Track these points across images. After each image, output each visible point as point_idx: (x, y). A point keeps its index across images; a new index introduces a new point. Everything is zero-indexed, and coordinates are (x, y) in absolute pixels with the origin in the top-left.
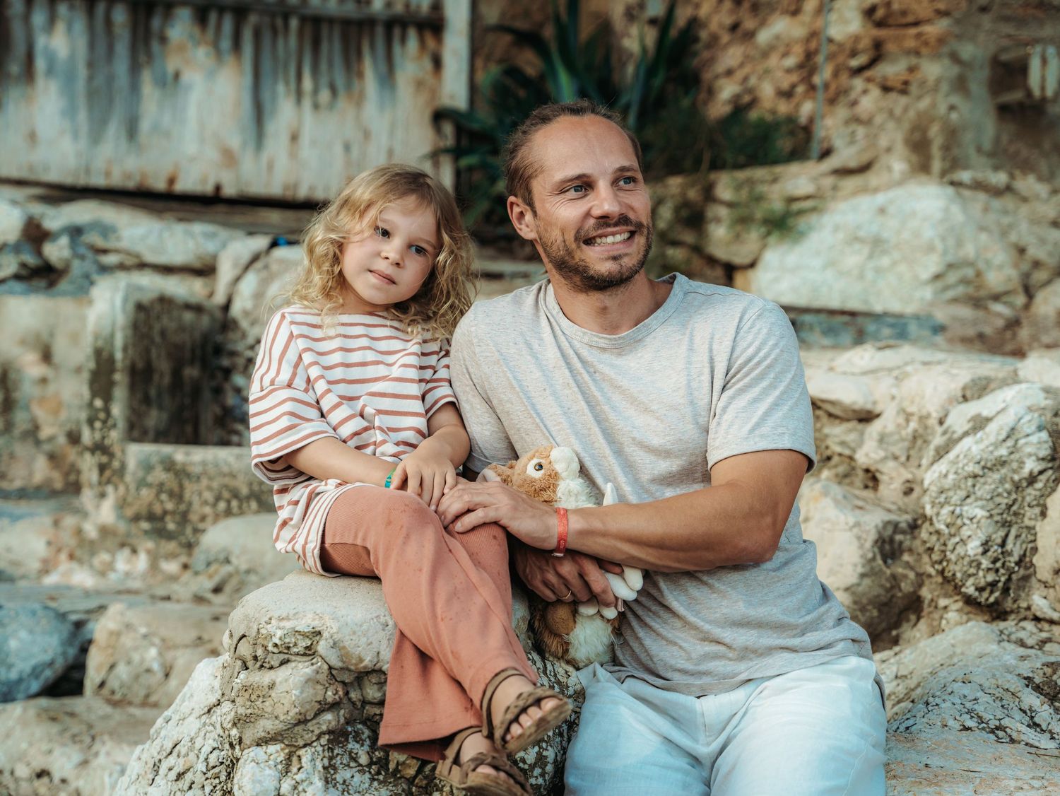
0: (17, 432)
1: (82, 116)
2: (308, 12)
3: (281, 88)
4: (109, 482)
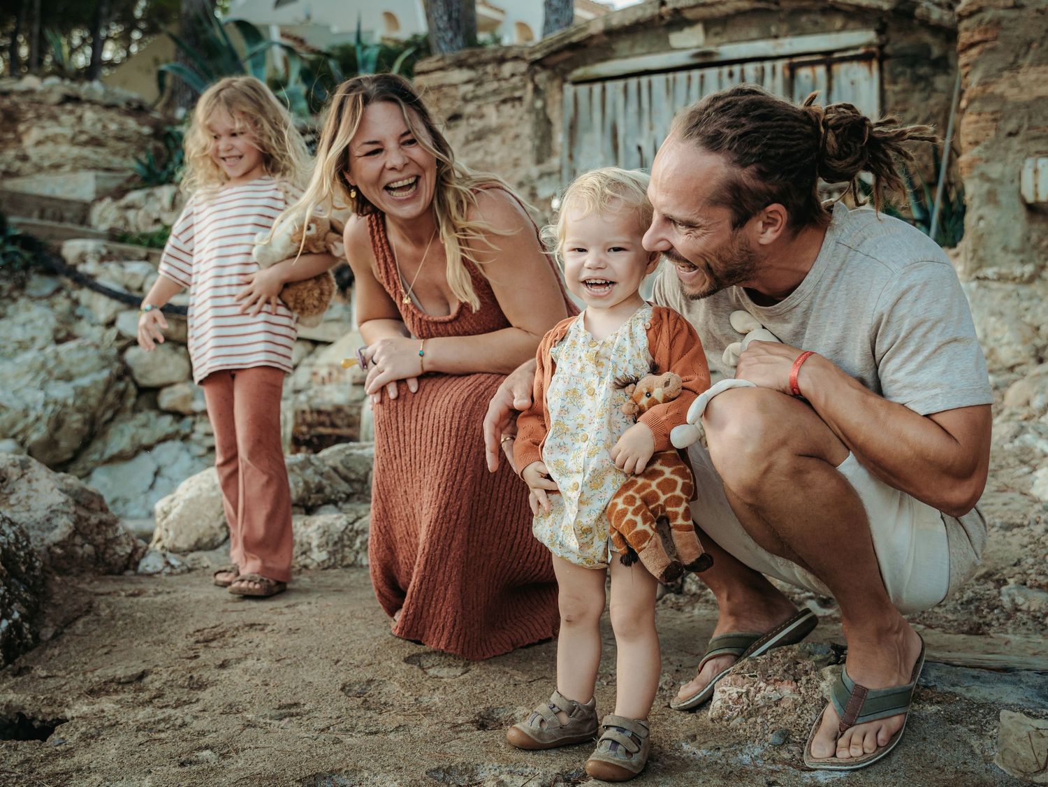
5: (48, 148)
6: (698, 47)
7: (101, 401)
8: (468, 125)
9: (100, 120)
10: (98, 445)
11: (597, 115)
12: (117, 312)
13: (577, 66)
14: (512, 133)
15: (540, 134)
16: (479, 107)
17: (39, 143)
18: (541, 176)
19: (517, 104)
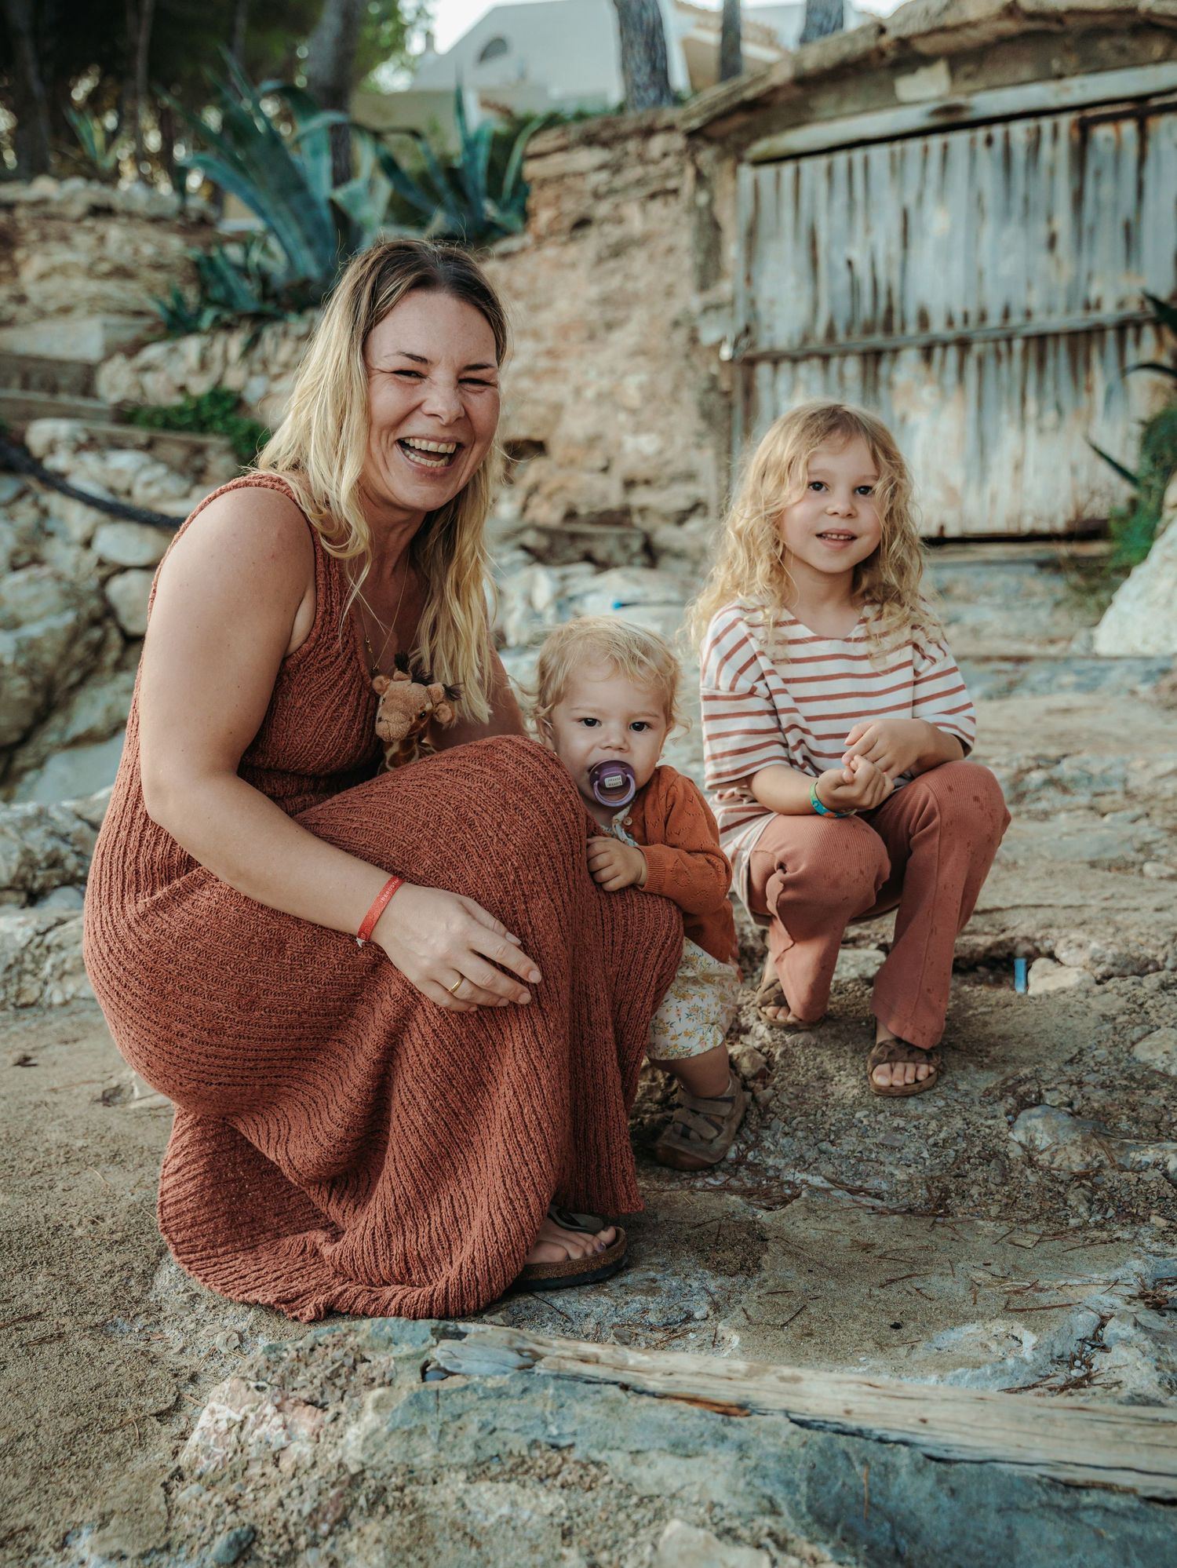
2: (1033, 330)
3: (1004, 416)
5: (54, 284)
6: (940, 98)
7: (63, 658)
8: (602, 235)
9: (130, 241)
10: (57, 721)
11: (788, 214)
12: (95, 527)
13: (757, 137)
14: (662, 244)
15: (704, 245)
16: (617, 206)
17: (43, 277)
18: (706, 309)
19: (671, 199)
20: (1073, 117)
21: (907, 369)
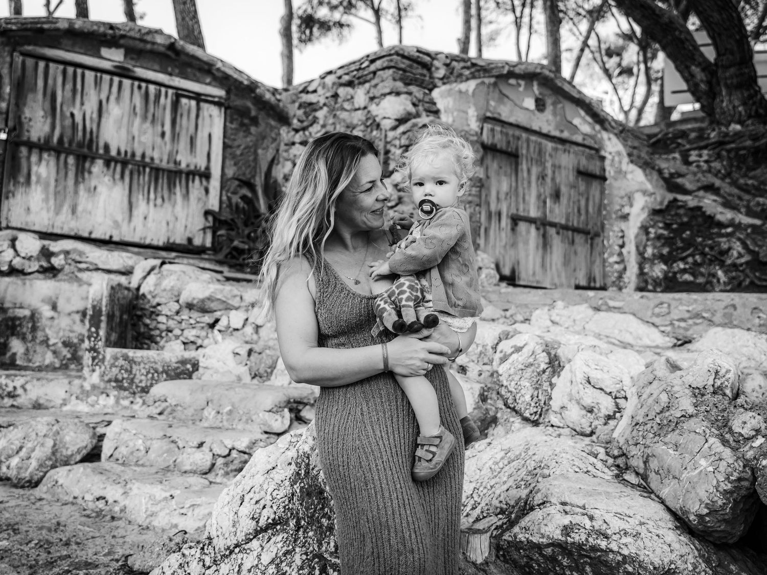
0: (38, 341)
1: (52, 202)
2: (154, 166)
3: (141, 197)
4: (97, 364)
6: (119, 62)
11: (40, 83)
20: (174, 91)
21: (98, 167)
